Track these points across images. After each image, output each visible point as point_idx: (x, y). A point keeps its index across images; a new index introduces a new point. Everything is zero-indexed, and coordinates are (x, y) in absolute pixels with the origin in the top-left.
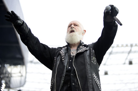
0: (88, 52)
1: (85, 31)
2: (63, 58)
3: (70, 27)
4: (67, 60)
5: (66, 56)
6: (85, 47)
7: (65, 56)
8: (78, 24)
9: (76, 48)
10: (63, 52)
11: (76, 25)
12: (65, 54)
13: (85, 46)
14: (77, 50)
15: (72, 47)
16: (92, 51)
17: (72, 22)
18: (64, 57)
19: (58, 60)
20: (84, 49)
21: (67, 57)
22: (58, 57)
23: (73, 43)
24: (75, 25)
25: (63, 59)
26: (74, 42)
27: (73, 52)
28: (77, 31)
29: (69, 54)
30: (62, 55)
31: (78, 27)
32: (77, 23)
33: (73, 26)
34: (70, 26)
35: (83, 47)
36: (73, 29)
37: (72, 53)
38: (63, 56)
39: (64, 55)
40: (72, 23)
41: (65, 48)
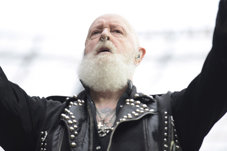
0: (154, 120)
1: (144, 51)
2: (73, 140)
3: (98, 36)
4: (86, 146)
5: (81, 133)
6: (145, 106)
7: (79, 132)
8: (125, 26)
9: (112, 105)
10: (72, 119)
11: (118, 32)
12: (80, 126)
13: (143, 99)
14: (118, 112)
15: (102, 99)
16: (167, 120)
17: (103, 17)
18: (76, 135)
19: (54, 143)
20: (142, 110)
21: (87, 136)
22: (56, 132)
23: (104, 90)
24: (115, 30)
25: (74, 144)
27: (103, 116)
29: (92, 125)
30: (72, 128)
32: (121, 25)
33: (106, 32)
34: (96, 31)
35: (138, 102)
36: (108, 44)
37: (103, 122)
38: (72, 132)
39: (75, 129)
40: (105, 21)
41: (78, 103)
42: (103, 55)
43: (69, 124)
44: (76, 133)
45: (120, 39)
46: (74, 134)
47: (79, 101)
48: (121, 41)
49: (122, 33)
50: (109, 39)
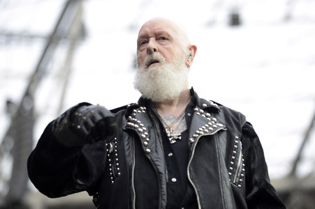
1: (194, 48)
2: (147, 147)
4: (160, 151)
7: (150, 138)
10: (141, 127)
11: (164, 38)
12: (149, 132)
18: (148, 142)
19: (127, 153)
24: (161, 37)
25: (148, 150)
26: (165, 97)
28: (167, 61)
30: (143, 135)
31: (170, 45)
33: (152, 44)
36: (156, 55)
38: (144, 139)
39: (146, 136)
41: (141, 110)
42: (153, 67)
43: (139, 131)
44: (148, 139)
45: (167, 46)
46: (146, 141)
47: (141, 108)
48: (168, 49)
49: (168, 39)
50: (155, 50)
